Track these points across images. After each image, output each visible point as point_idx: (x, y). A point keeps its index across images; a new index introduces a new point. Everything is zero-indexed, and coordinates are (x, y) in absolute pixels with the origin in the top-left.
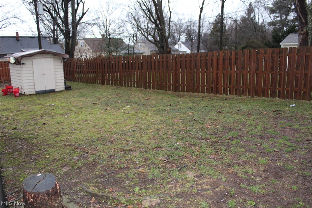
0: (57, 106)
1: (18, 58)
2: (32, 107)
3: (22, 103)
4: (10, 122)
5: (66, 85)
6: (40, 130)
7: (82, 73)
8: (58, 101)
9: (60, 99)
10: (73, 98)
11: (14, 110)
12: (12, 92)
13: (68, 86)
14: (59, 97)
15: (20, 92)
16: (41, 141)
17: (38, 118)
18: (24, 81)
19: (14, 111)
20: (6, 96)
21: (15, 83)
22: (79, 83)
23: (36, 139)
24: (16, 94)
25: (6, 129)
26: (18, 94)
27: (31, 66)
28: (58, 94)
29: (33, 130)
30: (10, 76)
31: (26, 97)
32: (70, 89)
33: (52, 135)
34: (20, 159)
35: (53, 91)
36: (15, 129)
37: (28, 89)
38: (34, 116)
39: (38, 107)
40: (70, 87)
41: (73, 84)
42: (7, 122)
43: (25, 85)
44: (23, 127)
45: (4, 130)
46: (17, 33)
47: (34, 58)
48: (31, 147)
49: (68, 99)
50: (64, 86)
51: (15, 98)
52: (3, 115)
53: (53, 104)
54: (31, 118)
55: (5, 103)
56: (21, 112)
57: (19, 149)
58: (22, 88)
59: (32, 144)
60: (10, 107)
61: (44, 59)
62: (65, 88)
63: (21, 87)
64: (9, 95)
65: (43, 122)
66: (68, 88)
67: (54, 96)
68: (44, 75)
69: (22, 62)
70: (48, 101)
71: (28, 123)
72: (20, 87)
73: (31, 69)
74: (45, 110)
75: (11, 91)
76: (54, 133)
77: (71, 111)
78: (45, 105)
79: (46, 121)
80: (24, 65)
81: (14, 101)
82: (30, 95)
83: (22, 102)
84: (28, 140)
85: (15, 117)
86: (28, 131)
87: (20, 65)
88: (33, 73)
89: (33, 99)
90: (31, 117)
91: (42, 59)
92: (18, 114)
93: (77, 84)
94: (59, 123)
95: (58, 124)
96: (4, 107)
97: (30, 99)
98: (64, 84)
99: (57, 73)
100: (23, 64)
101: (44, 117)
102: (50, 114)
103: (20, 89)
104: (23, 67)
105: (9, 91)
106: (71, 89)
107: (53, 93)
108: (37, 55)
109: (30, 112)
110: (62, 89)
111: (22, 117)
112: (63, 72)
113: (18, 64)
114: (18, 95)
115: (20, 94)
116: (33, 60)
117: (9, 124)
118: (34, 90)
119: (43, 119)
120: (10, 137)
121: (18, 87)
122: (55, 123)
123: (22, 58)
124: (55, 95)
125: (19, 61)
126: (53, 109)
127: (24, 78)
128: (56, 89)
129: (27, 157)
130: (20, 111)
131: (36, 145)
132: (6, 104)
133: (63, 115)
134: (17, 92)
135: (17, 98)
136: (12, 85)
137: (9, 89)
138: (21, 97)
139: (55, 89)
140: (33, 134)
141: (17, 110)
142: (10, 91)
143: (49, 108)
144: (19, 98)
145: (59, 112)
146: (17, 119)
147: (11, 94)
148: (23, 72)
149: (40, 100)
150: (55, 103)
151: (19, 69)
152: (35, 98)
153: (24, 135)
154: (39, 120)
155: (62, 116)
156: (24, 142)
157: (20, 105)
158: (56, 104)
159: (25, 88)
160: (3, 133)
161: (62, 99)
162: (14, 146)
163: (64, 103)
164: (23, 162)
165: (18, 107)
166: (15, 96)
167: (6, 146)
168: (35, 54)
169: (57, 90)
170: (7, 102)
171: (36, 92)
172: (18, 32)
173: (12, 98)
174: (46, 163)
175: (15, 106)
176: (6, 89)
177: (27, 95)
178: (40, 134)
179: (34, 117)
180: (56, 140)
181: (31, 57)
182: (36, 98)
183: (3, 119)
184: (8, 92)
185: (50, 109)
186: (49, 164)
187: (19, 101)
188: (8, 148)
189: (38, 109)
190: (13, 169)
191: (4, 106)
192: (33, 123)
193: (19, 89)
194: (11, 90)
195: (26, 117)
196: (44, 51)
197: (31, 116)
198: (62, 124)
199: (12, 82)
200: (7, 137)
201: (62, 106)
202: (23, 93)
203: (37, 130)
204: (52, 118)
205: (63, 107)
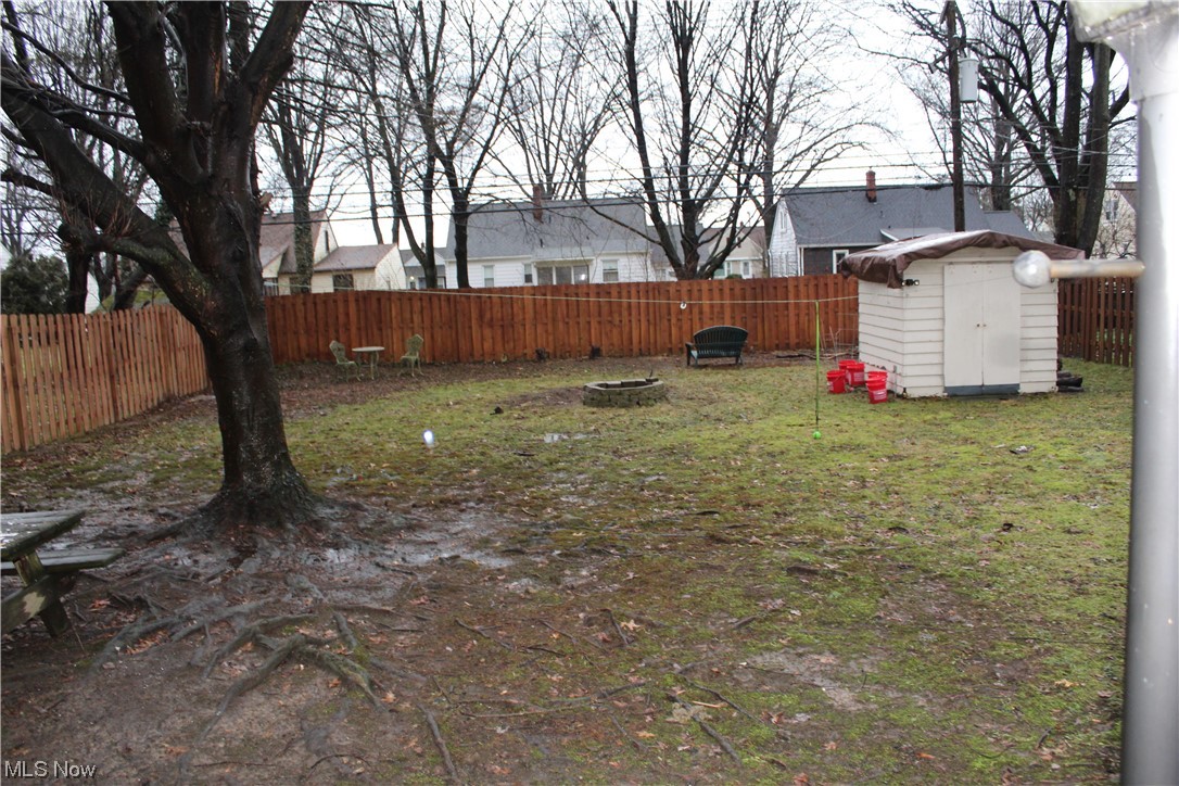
0: (1044, 456)
1: (894, 260)
2: (944, 449)
3: (903, 430)
4: (875, 498)
5: (1065, 371)
6: (998, 550)
7: (1114, 326)
8: (1041, 436)
9: (1047, 425)
10: (1103, 428)
11: (880, 453)
12: (863, 383)
13: (1069, 375)
14: (1040, 417)
15: (888, 386)
16: (1017, 601)
17: (976, 496)
18: (908, 348)
19: (879, 457)
20: (841, 395)
21: (872, 352)
22: (1109, 366)
23: (988, 586)
24: (875, 392)
25: (865, 523)
26: (881, 393)
27: (938, 292)
28: (1033, 406)
29: (967, 546)
30: (857, 327)
31: (909, 405)
32: (1078, 391)
33: (1055, 580)
34: (949, 665)
35: (1007, 393)
36: (897, 528)
37: (918, 378)
38: (961, 488)
39: (966, 453)
40: (1078, 382)
41: (1086, 368)
42: (864, 497)
43: (909, 360)
44: (926, 526)
45: (861, 525)
46: (871, 176)
47: (951, 263)
48: (980, 620)
49: (1080, 432)
50: (1054, 377)
51: (871, 406)
52: (847, 469)
53: (1023, 448)
54: (949, 494)
55: (841, 420)
56: (905, 462)
57: (934, 618)
58: (898, 371)
59: (981, 606)
60: (863, 438)
61: (985, 266)
62: (1058, 384)
63: (895, 368)
64: (850, 392)
65: (1003, 519)
66: (1068, 385)
67: (1021, 414)
68: (979, 329)
69: (905, 278)
70: (1002, 429)
71: (942, 513)
72: (889, 367)
73: (937, 302)
74: (999, 468)
75: (856, 380)
76: (1062, 576)
77: (1110, 483)
78: (992, 444)
79: (1012, 513)
80: (912, 287)
81: (871, 416)
82: (924, 399)
83: (901, 426)
84: (959, 585)
85: (890, 480)
86: (951, 544)
87: (900, 287)
88: (943, 319)
89: (938, 417)
90: (947, 489)
91: (980, 266)
92: (894, 468)
93: (1101, 370)
94: (1069, 532)
95: (1068, 536)
96: (841, 436)
97: (929, 417)
98: (1054, 366)
99: (1031, 322)
100: (910, 283)
101: (999, 497)
102: (1021, 487)
103: (888, 374)
104: (907, 296)
105: (849, 377)
106: (1082, 391)
107: (1011, 401)
108: (962, 251)
109: (938, 466)
110: (1045, 388)
111: (915, 485)
112: (1054, 321)
113: (894, 283)
114: (882, 398)
115: (889, 392)
116: (946, 268)
117: (872, 504)
118: (937, 381)
119: (996, 504)
120: (889, 562)
121: (883, 368)
122: (1053, 529)
123: (909, 263)
124: (1022, 409)
125: (899, 272)
126: (1030, 468)
127: (908, 337)
128: (1021, 386)
129: (975, 662)
130: (901, 458)
131: (998, 616)
132: (845, 426)
133: (1076, 497)
134: (877, 384)
135: (878, 405)
136: (862, 358)
137: (852, 371)
138: (893, 406)
139: (1018, 385)
140: (971, 563)
141: (888, 451)
142: (853, 377)
143: (1010, 459)
144: (885, 406)
145: (1057, 484)
146: (896, 488)
147: (856, 391)
148: (908, 314)
149: (967, 422)
150: (1030, 441)
151: (897, 303)
152: (944, 415)
153: (937, 563)
154: (984, 507)
155: (1075, 502)
156: (942, 590)
157: (894, 433)
158: (1035, 448)
159: (908, 371)
160: (860, 539)
161: (1054, 428)
162: (910, 602)
163: (1070, 447)
164: (965, 681)
165: (888, 442)
166: (873, 401)
167: (883, 597)
168: (955, 246)
169: (1023, 389)
170: (848, 418)
171: (946, 389)
172: (873, 169)
173: (862, 405)
174: (1063, 711)
175: (877, 436)
176: (840, 372)
177: (914, 399)
178: (1000, 568)
179: (963, 493)
180: (1081, 610)
181: (939, 260)
182: (949, 414)
183: (848, 484)
184: (847, 380)
185: (1013, 465)
186: (1079, 721)
187: (887, 418)
188: (891, 605)
189: (968, 458)
190: (930, 701)
191: (841, 431)
192: (961, 514)
193: (885, 374)
194: (856, 374)
195: (930, 487)
196: (992, 234)
197: (950, 485)
198: (1083, 536)
199: (861, 348)
200: (878, 557)
201: (1066, 459)
202: (900, 391)
203: (985, 548)
204: (1034, 505)
205: (1071, 465)
